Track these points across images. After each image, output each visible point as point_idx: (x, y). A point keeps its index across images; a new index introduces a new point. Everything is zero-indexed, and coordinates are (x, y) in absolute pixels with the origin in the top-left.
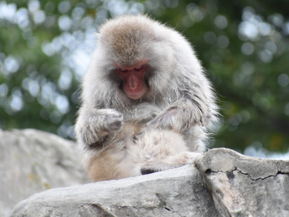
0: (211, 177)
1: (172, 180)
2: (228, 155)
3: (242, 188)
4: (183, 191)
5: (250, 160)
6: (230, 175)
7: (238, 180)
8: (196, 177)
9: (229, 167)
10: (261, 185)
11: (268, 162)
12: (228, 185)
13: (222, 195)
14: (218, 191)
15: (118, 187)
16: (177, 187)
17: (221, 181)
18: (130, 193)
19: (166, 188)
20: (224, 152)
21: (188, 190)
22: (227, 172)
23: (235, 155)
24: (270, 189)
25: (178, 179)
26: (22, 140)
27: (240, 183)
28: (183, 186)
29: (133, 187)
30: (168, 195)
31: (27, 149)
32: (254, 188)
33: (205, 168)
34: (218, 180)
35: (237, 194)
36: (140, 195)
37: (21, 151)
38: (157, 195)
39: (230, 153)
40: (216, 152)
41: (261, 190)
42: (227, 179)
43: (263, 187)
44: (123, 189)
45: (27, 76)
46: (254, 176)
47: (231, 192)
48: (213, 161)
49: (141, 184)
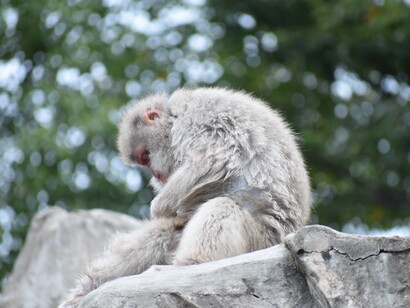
0: (304, 259)
1: (260, 263)
2: (323, 233)
3: (340, 270)
4: (272, 276)
5: (347, 238)
6: (326, 256)
7: (335, 261)
8: (287, 259)
9: (325, 246)
10: (361, 266)
11: (369, 239)
12: (323, 267)
13: (318, 279)
14: (313, 274)
15: (200, 272)
16: (265, 271)
17: (315, 262)
18: (213, 279)
19: (254, 273)
20: (318, 230)
21: (279, 274)
22: (322, 252)
23: (331, 233)
24: (372, 270)
25: (267, 262)
26: (89, 222)
27: (338, 264)
28: (272, 270)
29: (216, 272)
30: (256, 280)
31: (95, 232)
32: (353, 270)
33: (297, 249)
34: (312, 262)
35: (334, 277)
36: (224, 281)
37: (89, 234)
38: (244, 280)
39: (325, 231)
40: (309, 230)
41: (362, 271)
42: (322, 260)
43: (364, 268)
44: (205, 275)
45: (93, 150)
46: (353, 256)
47: (327, 275)
48: (305, 241)
49: (225, 269)
